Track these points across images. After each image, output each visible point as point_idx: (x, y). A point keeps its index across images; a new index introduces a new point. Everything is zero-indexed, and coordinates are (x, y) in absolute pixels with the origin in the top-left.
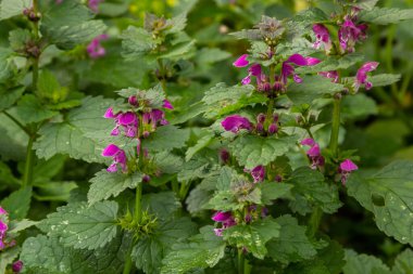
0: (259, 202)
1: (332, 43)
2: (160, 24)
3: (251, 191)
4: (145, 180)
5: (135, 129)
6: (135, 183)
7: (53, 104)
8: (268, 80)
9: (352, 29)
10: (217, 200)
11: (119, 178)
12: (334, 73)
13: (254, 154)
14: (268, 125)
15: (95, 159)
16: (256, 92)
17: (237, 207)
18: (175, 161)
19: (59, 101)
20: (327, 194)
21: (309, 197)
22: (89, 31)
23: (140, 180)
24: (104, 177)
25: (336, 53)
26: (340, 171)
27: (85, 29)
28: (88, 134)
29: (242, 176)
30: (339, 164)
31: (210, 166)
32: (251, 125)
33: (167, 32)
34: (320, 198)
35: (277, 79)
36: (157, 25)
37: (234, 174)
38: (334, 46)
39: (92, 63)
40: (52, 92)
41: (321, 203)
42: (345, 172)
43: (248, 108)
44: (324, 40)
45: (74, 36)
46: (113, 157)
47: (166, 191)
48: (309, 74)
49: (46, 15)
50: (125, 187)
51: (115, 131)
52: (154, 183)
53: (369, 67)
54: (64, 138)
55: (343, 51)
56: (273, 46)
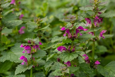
0: (69, 73)
1: (92, 24)
2: (39, 20)
3: (66, 69)
4: (33, 67)
5: (30, 51)
6: (30, 68)
7: (6, 45)
8: (72, 35)
9: (98, 20)
10: (56, 72)
11: (25, 67)
12: (92, 33)
13: (67, 58)
14: (72, 49)
15: (18, 62)
16: (68, 38)
17: (62, 74)
18: (43, 62)
19: (8, 44)
20: (91, 71)
21: (85, 72)
22: (17, 23)
23: (31, 67)
24: (20, 66)
25: (93, 27)
26: (95, 64)
27: (16, 23)
28: (16, 53)
29: (63, 65)
30: (94, 62)
31: (54, 63)
32: (66, 49)
33: (41, 23)
34: (88, 72)
35: (74, 34)
36: (38, 20)
37: (61, 64)
38: (93, 25)
39: (20, 36)
40: (6, 42)
41: (89, 74)
42: (97, 65)
43: (66, 44)
44: (90, 23)
45: (13, 25)
46: (23, 60)
47: (41, 71)
48: (84, 33)
49: (4, 18)
50: (27, 69)
51: (23, 52)
52: (37, 69)
53: (104, 32)
54: (9, 56)
55: (95, 26)
56: (73, 24)
